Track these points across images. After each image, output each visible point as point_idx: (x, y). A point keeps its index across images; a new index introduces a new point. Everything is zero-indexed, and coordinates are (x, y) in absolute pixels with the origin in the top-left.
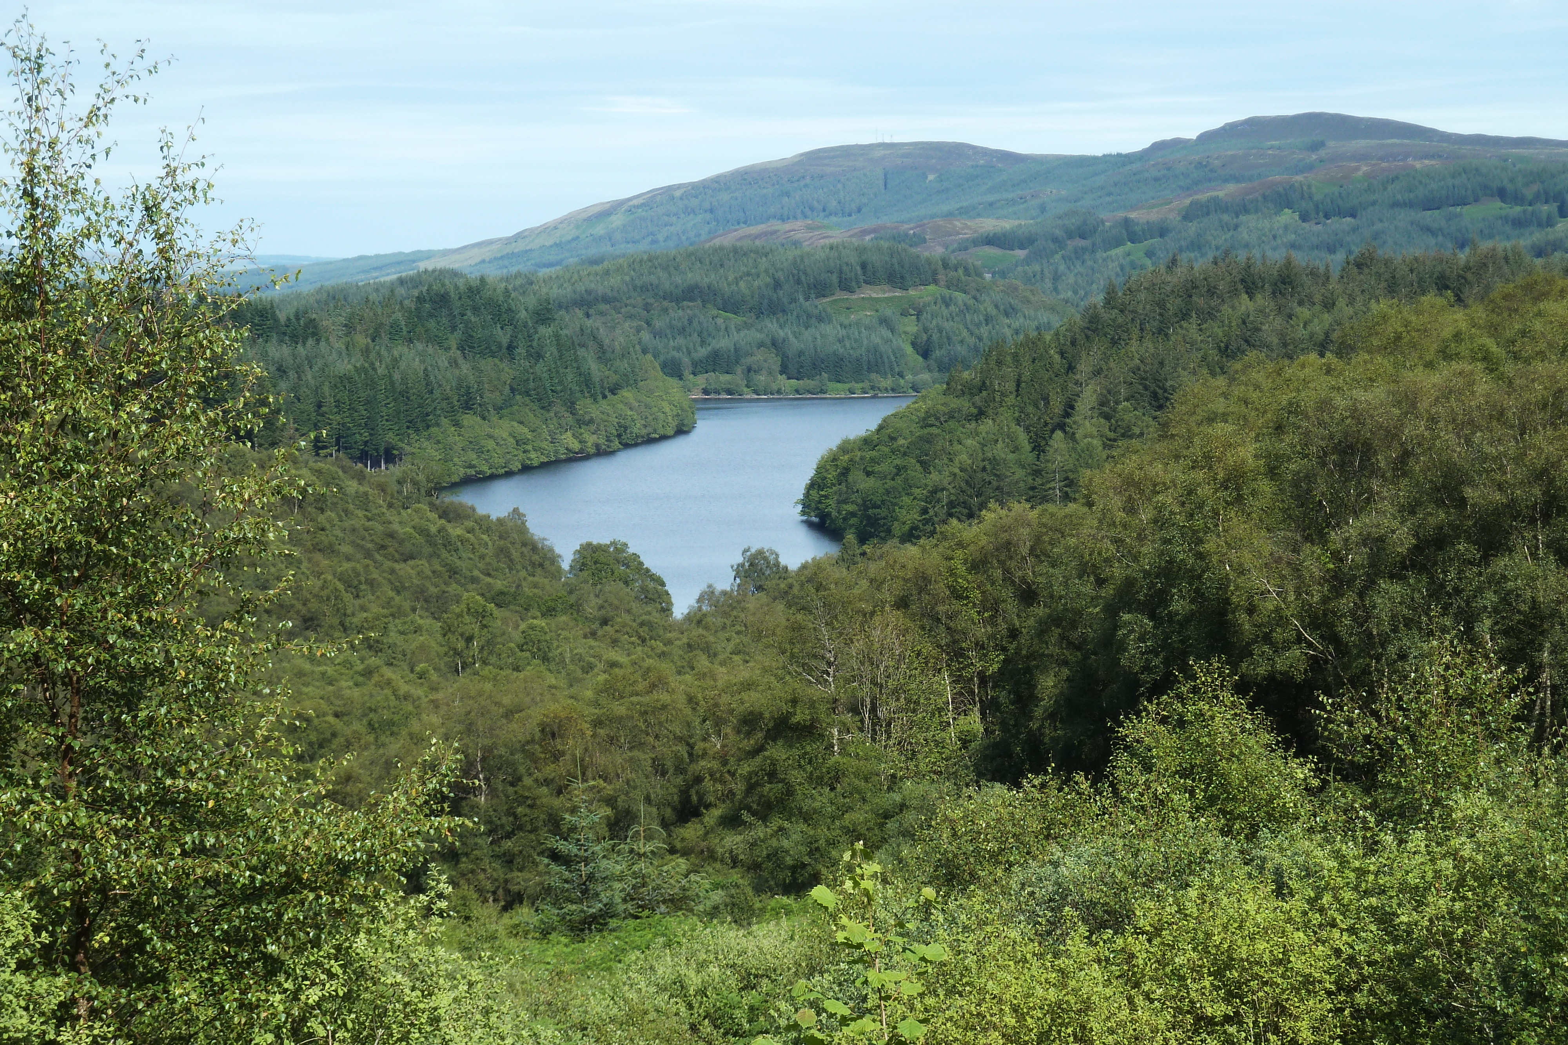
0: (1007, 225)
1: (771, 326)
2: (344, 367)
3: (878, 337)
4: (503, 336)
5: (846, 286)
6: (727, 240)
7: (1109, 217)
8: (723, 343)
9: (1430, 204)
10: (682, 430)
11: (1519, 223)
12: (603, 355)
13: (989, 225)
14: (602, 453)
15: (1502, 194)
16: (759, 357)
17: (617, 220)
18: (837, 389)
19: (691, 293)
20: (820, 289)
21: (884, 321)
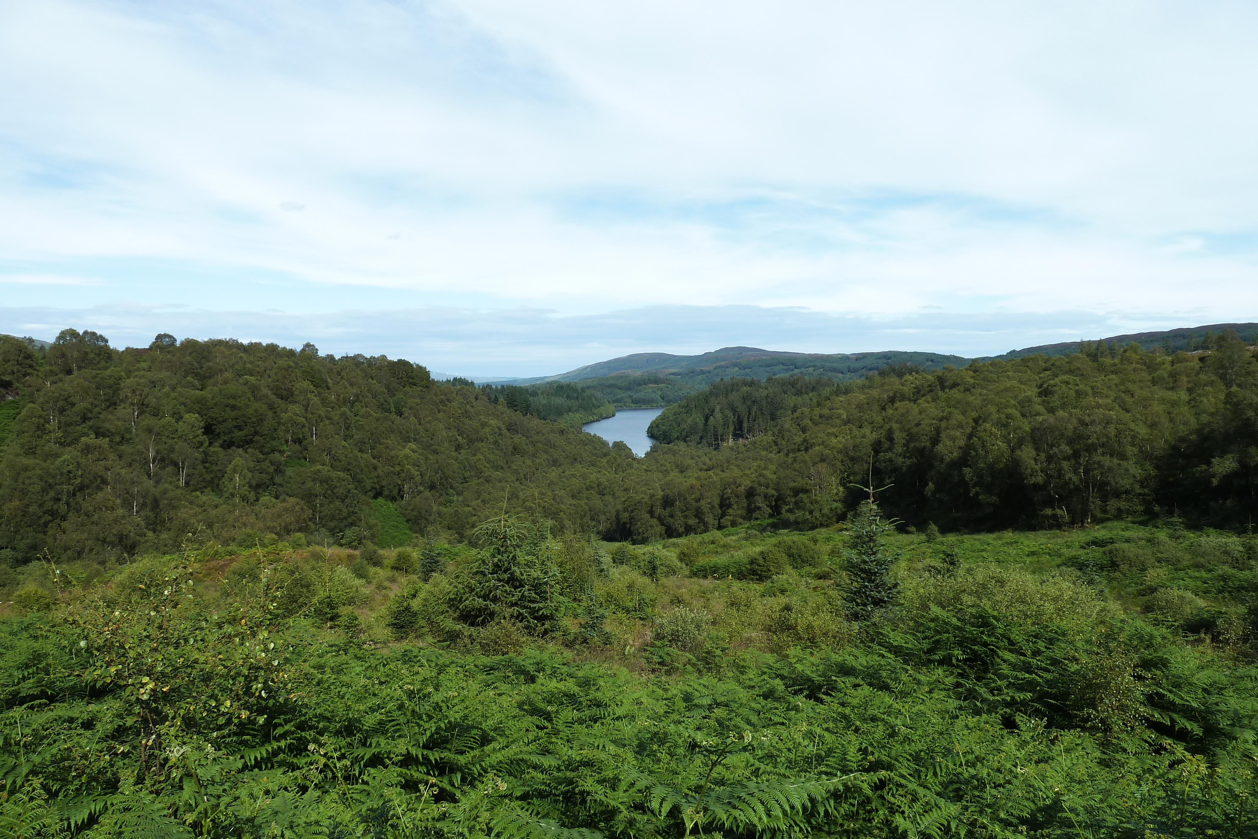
0: (675, 371)
1: (629, 393)
2: (544, 402)
3: (653, 395)
4: (575, 395)
5: (645, 384)
6: (614, 374)
7: (698, 369)
8: (619, 397)
9: (768, 366)
10: (613, 416)
11: (787, 370)
12: (596, 399)
13: (672, 371)
14: (598, 420)
15: (782, 364)
16: (627, 400)
17: (589, 369)
18: (644, 406)
19: (611, 386)
20: (640, 385)
21: (654, 392)
